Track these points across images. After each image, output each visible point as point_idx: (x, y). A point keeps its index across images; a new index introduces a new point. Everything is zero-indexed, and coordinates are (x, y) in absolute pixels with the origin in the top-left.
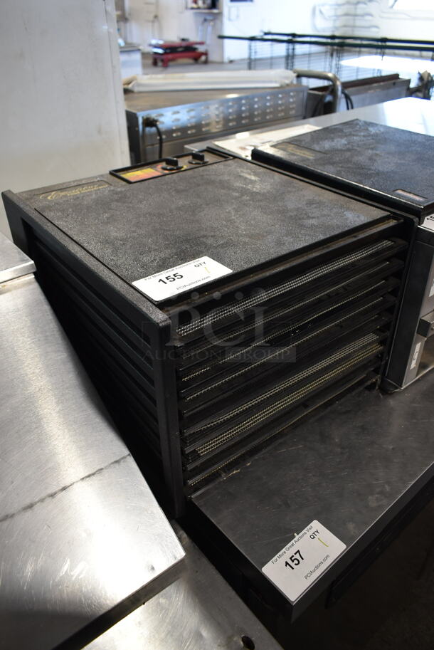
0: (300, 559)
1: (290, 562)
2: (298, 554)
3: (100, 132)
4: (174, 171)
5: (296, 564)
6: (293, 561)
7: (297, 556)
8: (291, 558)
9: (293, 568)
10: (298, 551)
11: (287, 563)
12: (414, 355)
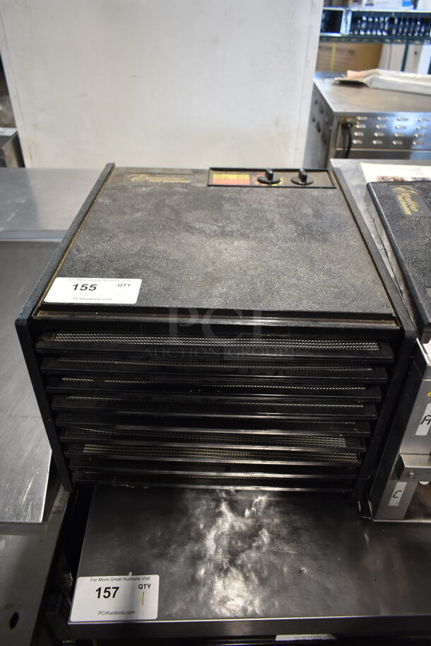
0: (112, 595)
1: (102, 590)
2: (115, 590)
3: (277, 124)
4: (263, 185)
5: (105, 596)
6: (105, 592)
7: (112, 591)
8: (106, 588)
9: (99, 597)
10: (118, 588)
11: (99, 589)
12: (395, 492)
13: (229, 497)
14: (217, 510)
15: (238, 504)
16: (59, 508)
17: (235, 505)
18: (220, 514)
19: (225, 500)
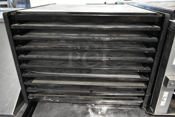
12: (163, 98)
13: (92, 107)
14: (87, 112)
15: (96, 109)
16: (22, 110)
17: (95, 110)
18: (88, 113)
19: (90, 108)
